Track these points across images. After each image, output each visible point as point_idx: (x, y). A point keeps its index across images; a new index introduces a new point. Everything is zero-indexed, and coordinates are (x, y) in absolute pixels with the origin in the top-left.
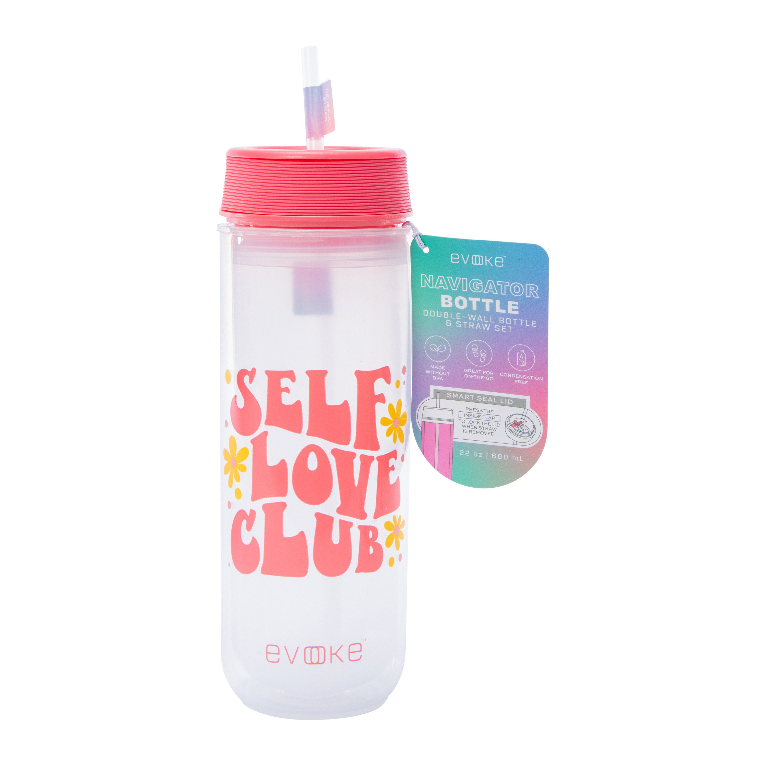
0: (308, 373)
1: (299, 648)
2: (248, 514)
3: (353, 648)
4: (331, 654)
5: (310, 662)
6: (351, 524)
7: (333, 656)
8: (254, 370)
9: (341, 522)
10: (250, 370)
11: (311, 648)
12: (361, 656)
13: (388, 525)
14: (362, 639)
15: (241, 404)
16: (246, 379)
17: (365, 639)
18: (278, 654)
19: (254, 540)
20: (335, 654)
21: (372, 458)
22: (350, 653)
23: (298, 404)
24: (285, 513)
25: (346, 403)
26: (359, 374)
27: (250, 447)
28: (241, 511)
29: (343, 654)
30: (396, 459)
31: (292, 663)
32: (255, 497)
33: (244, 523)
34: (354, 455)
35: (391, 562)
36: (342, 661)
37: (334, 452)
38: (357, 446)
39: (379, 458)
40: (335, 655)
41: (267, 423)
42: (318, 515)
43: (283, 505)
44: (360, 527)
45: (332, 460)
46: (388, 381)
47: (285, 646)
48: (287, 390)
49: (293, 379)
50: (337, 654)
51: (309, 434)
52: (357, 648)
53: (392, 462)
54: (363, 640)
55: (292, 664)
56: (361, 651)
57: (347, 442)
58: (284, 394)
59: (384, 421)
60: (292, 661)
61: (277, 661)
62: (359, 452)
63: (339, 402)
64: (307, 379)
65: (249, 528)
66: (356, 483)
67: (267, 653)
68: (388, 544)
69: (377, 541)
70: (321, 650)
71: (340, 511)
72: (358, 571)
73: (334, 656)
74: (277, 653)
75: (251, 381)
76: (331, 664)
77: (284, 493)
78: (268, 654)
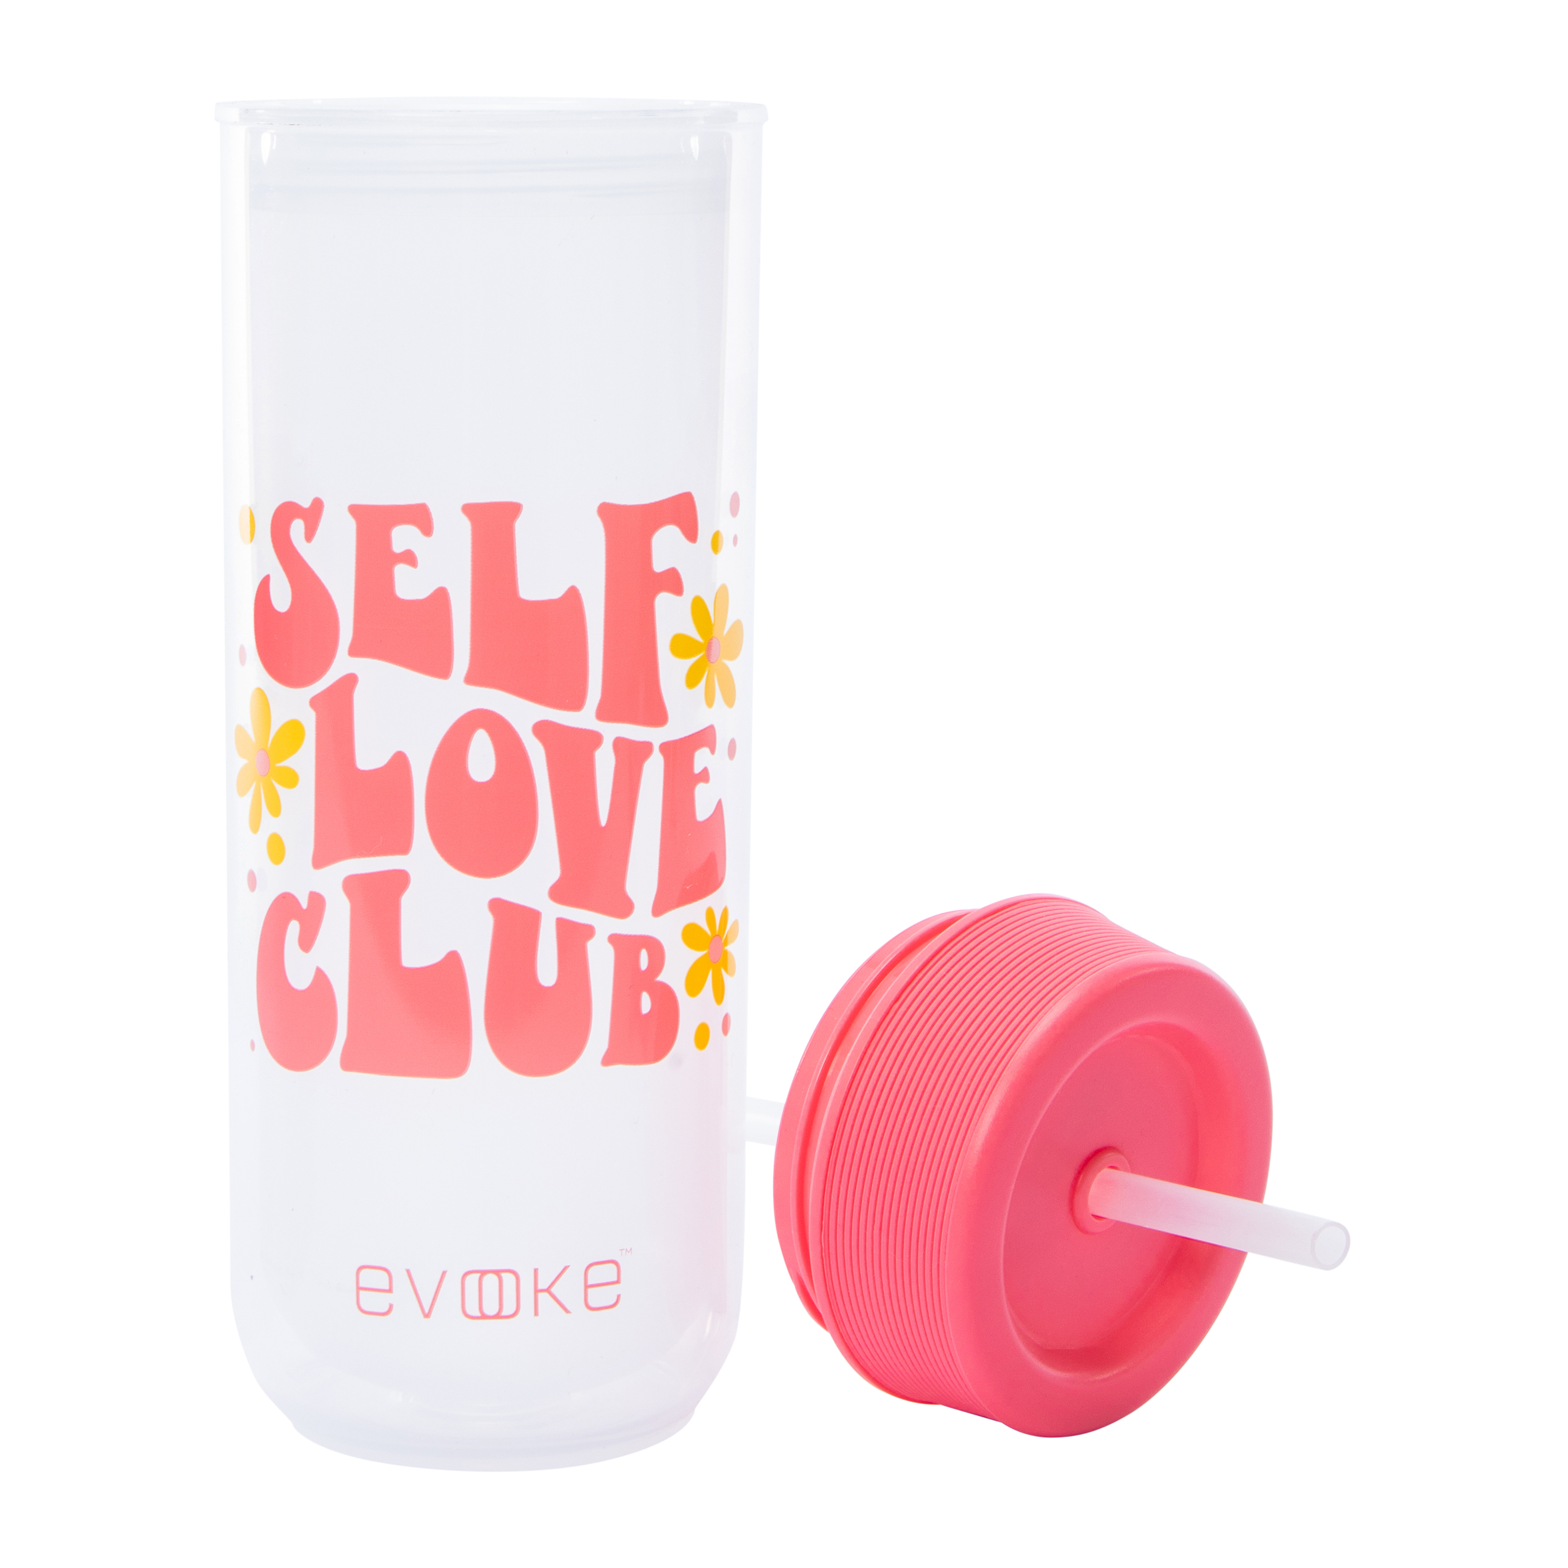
0: (470, 510)
1: (447, 1275)
2: (304, 905)
3: (597, 1274)
4: (537, 1291)
5: (479, 1314)
6: (588, 931)
7: (540, 1295)
8: (318, 505)
9: (563, 925)
10: (306, 503)
11: (478, 1275)
12: (619, 1297)
13: (691, 935)
14: (622, 1250)
15: (281, 599)
16: (297, 528)
17: (631, 1249)
18: (390, 1291)
19: (320, 976)
20: (548, 1290)
21: (644, 749)
22: (587, 1286)
23: (441, 596)
24: (406, 900)
25: (573, 595)
26: (607, 512)
27: (309, 720)
28: (284, 897)
29: (570, 1289)
30: (713, 751)
31: (427, 1315)
32: (321, 859)
33: (294, 929)
34: (595, 739)
35: (702, 1037)
36: (567, 1311)
37: (542, 730)
38: (603, 714)
39: (666, 748)
40: (546, 1294)
41: (356, 650)
42: (498, 906)
43: (400, 880)
44: (615, 939)
45: (537, 754)
46: (691, 533)
47: (408, 1268)
48: (409, 558)
49: (426, 528)
50: (553, 1290)
51: (471, 679)
52: (608, 1273)
53: (702, 759)
54: (624, 1251)
55: (427, 1319)
56: (618, 1282)
57: (576, 702)
58: (401, 571)
59: (681, 645)
60: (427, 1311)
61: (385, 1309)
62: (611, 731)
63: (555, 592)
64: (465, 526)
65: (306, 942)
66: (603, 818)
67: (359, 1288)
68: (693, 987)
69: (661, 978)
70: (508, 1279)
71: (558, 893)
72: (608, 1060)
73: (543, 1297)
74: (387, 1287)
75: (309, 535)
76: (536, 1317)
77: (403, 846)
78: (361, 1292)
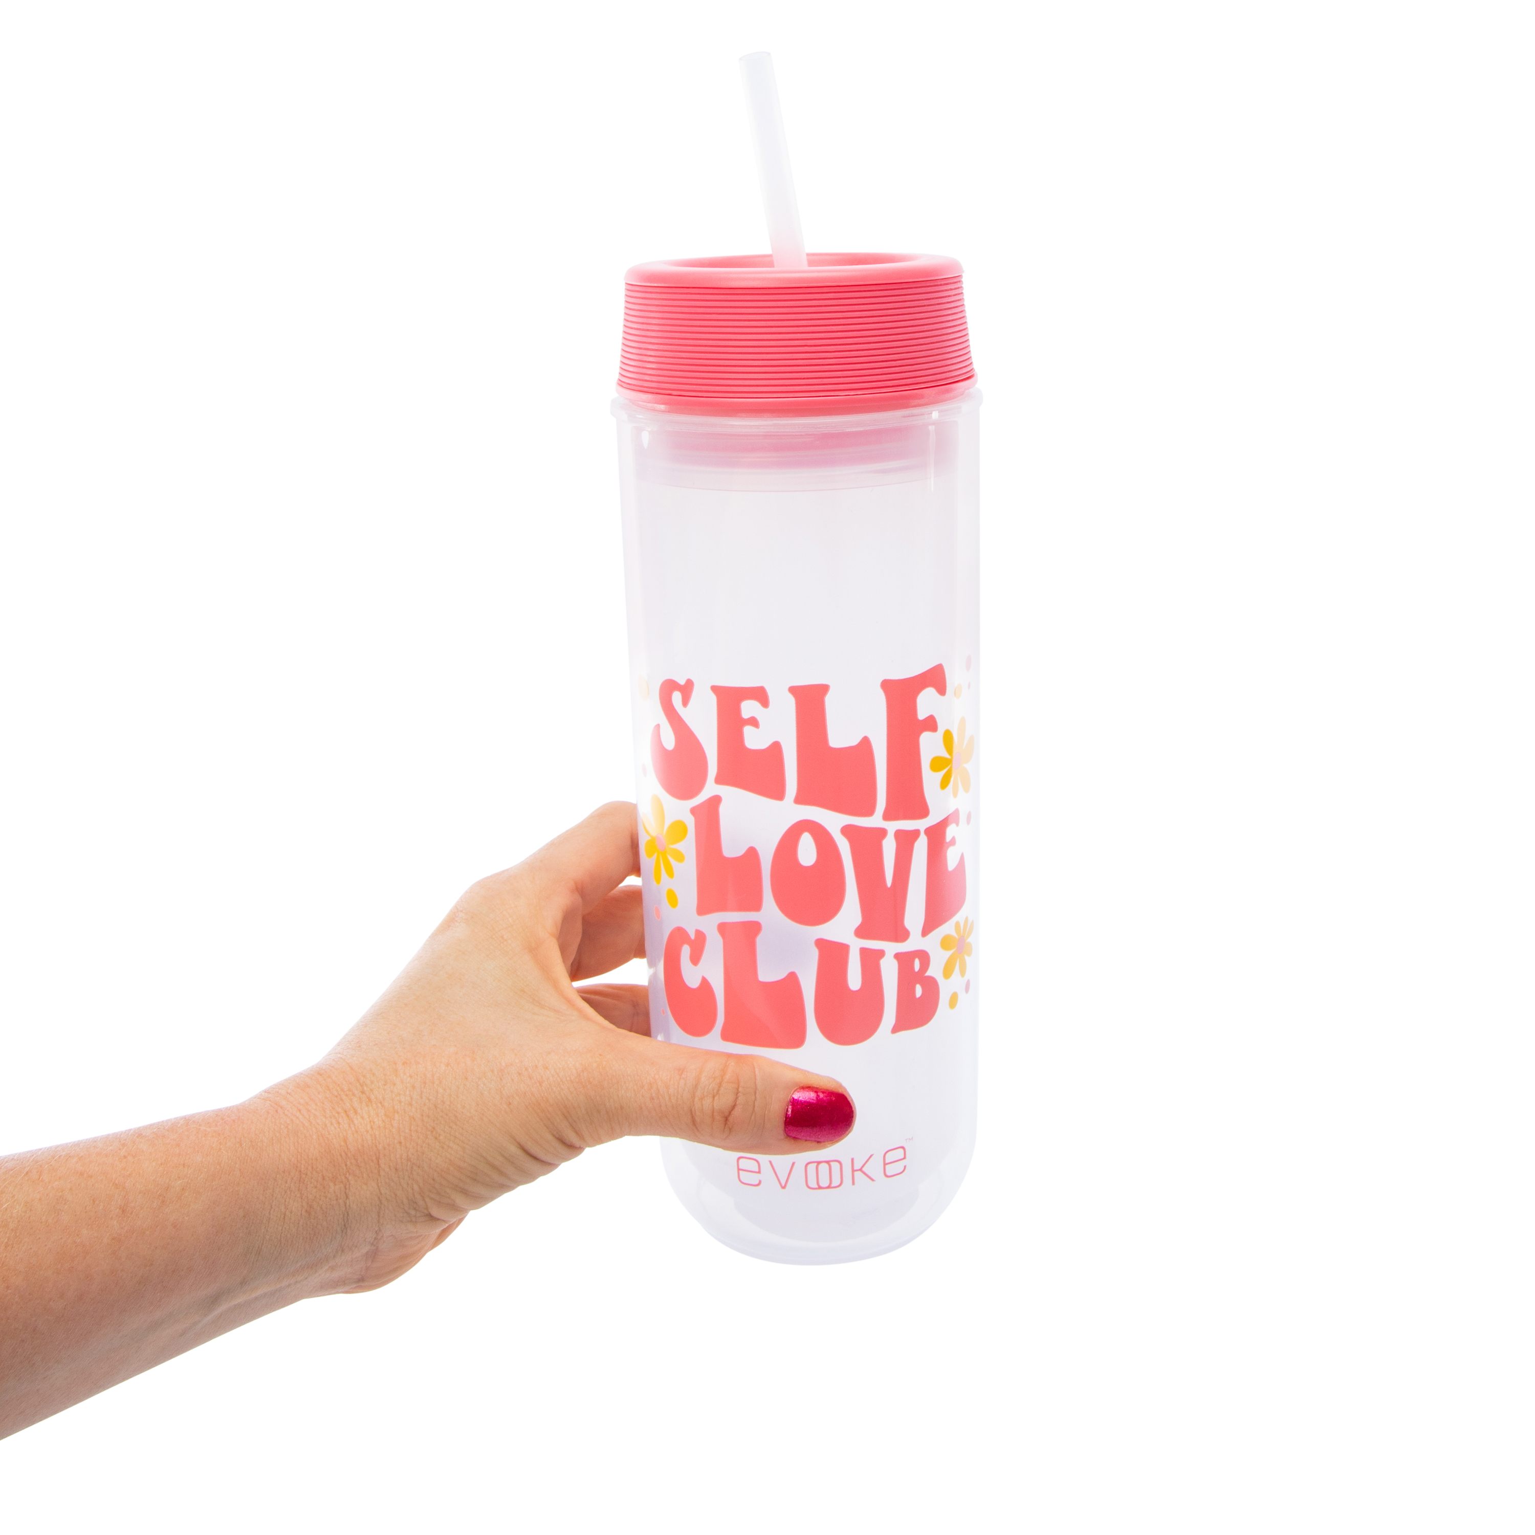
0: (793, 690)
1: (795, 1165)
2: (693, 936)
3: (890, 1157)
4: (853, 1171)
5: (817, 1186)
6: (881, 953)
7: (856, 1173)
8: (689, 684)
9: (864, 952)
10: (682, 682)
11: (816, 1164)
12: (905, 1167)
13: (946, 943)
14: (906, 1140)
15: (669, 742)
16: (677, 697)
17: (912, 1138)
18: (759, 1172)
19: (705, 982)
20: (861, 1170)
21: (915, 834)
22: (885, 1164)
23: (776, 748)
24: (760, 940)
25: (866, 742)
26: (888, 686)
27: (690, 821)
28: (679, 930)
29: (874, 1168)
30: (957, 825)
31: (784, 1187)
32: (703, 909)
33: (686, 951)
34: (883, 833)
35: (953, 1001)
36: (872, 1180)
37: (848, 831)
38: (887, 816)
39: (929, 831)
40: (859, 1172)
41: (719, 780)
42: (821, 944)
43: (754, 928)
44: (898, 956)
45: (844, 846)
46: (942, 690)
47: (770, 1160)
48: (754, 722)
49: (765, 702)
50: (864, 1169)
51: (799, 800)
52: (899, 1154)
53: (951, 832)
54: (908, 1140)
55: (784, 1190)
56: (904, 1158)
57: (869, 811)
58: (748, 730)
59: (938, 764)
60: (783, 1185)
61: (757, 1182)
62: (893, 827)
63: (854, 741)
64: (791, 701)
65: (695, 959)
66: (889, 882)
67: (739, 1169)
68: (948, 972)
69: (928, 973)
70: (835, 1166)
71: (862, 932)
72: (895, 1030)
73: (857, 1174)
74: (757, 1170)
75: (685, 702)
76: (854, 1186)
77: (756, 905)
78: (741, 1172)
